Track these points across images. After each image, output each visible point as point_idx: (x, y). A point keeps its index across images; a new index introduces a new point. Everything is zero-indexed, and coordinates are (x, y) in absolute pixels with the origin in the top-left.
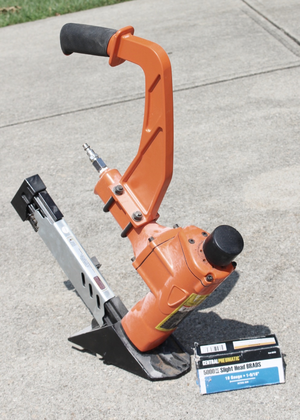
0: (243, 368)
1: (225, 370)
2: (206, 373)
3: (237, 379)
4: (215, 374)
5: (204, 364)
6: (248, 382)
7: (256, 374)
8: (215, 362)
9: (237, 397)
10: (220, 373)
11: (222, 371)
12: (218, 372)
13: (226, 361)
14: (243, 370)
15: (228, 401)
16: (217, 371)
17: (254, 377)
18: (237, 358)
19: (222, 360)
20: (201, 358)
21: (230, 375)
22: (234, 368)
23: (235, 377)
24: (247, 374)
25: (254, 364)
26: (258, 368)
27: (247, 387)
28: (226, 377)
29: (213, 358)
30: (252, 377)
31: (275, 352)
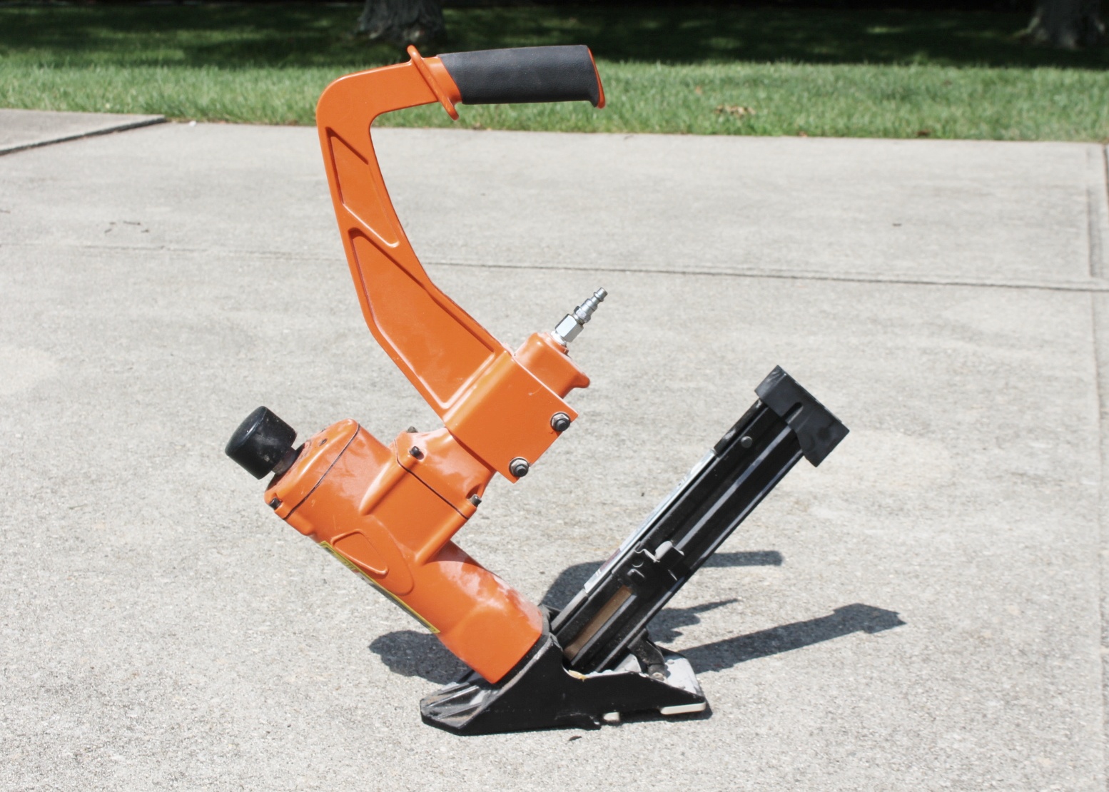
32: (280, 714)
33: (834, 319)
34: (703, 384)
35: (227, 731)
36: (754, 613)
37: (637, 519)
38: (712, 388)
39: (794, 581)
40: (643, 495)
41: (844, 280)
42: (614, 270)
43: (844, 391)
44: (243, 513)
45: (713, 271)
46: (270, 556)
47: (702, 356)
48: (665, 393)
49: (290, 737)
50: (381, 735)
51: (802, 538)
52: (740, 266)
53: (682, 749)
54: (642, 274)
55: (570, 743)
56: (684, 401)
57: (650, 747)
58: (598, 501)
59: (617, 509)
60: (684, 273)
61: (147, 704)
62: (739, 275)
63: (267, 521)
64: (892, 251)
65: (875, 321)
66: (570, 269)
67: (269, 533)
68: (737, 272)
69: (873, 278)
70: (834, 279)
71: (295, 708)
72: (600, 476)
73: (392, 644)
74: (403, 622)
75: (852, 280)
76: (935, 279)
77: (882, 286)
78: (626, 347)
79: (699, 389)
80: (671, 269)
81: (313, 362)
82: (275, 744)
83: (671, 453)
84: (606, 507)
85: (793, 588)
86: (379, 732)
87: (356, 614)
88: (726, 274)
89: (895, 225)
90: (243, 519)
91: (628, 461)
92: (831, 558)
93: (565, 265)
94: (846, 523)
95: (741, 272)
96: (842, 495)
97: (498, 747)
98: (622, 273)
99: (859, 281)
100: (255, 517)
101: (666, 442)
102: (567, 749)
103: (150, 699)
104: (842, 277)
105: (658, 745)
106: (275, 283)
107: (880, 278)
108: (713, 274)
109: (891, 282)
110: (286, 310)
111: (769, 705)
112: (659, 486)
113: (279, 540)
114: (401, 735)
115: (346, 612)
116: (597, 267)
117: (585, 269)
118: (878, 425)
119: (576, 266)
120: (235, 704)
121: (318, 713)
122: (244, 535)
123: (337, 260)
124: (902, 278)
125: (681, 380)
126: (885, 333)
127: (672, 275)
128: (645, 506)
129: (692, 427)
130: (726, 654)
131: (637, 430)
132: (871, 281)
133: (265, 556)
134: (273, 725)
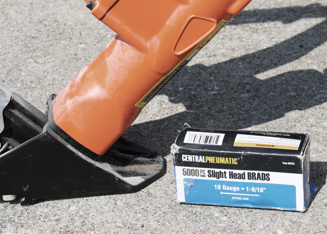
0: (242, 176)
1: (214, 175)
2: (185, 173)
3: (232, 192)
4: (199, 178)
5: (183, 160)
6: (247, 199)
7: (262, 190)
8: (201, 159)
9: (225, 218)
10: (207, 178)
11: (210, 176)
12: (204, 176)
13: (218, 162)
14: (241, 181)
15: (209, 221)
16: (202, 174)
17: (257, 193)
18: (234, 161)
19: (211, 160)
20: (180, 150)
21: (222, 183)
22: (228, 175)
23: (228, 188)
24: (247, 188)
25: (259, 174)
26: (266, 182)
27: (246, 206)
28: (216, 186)
29: (199, 154)
30: (254, 193)
31: (293, 164)
32: (131, 215)
44: (45, 22)
46: (78, 59)
50: (223, 225)
61: (16, 220)
63: (66, 27)
67: (71, 39)
71: (142, 206)
74: (205, 108)
86: (220, 222)
87: (164, 106)
90: (46, 28)
100: (55, 25)
103: (17, 215)
113: (81, 43)
114: (239, 222)
115: (155, 105)
120: (91, 210)
121: (163, 209)
122: (51, 43)
133: (74, 60)
134: (129, 228)
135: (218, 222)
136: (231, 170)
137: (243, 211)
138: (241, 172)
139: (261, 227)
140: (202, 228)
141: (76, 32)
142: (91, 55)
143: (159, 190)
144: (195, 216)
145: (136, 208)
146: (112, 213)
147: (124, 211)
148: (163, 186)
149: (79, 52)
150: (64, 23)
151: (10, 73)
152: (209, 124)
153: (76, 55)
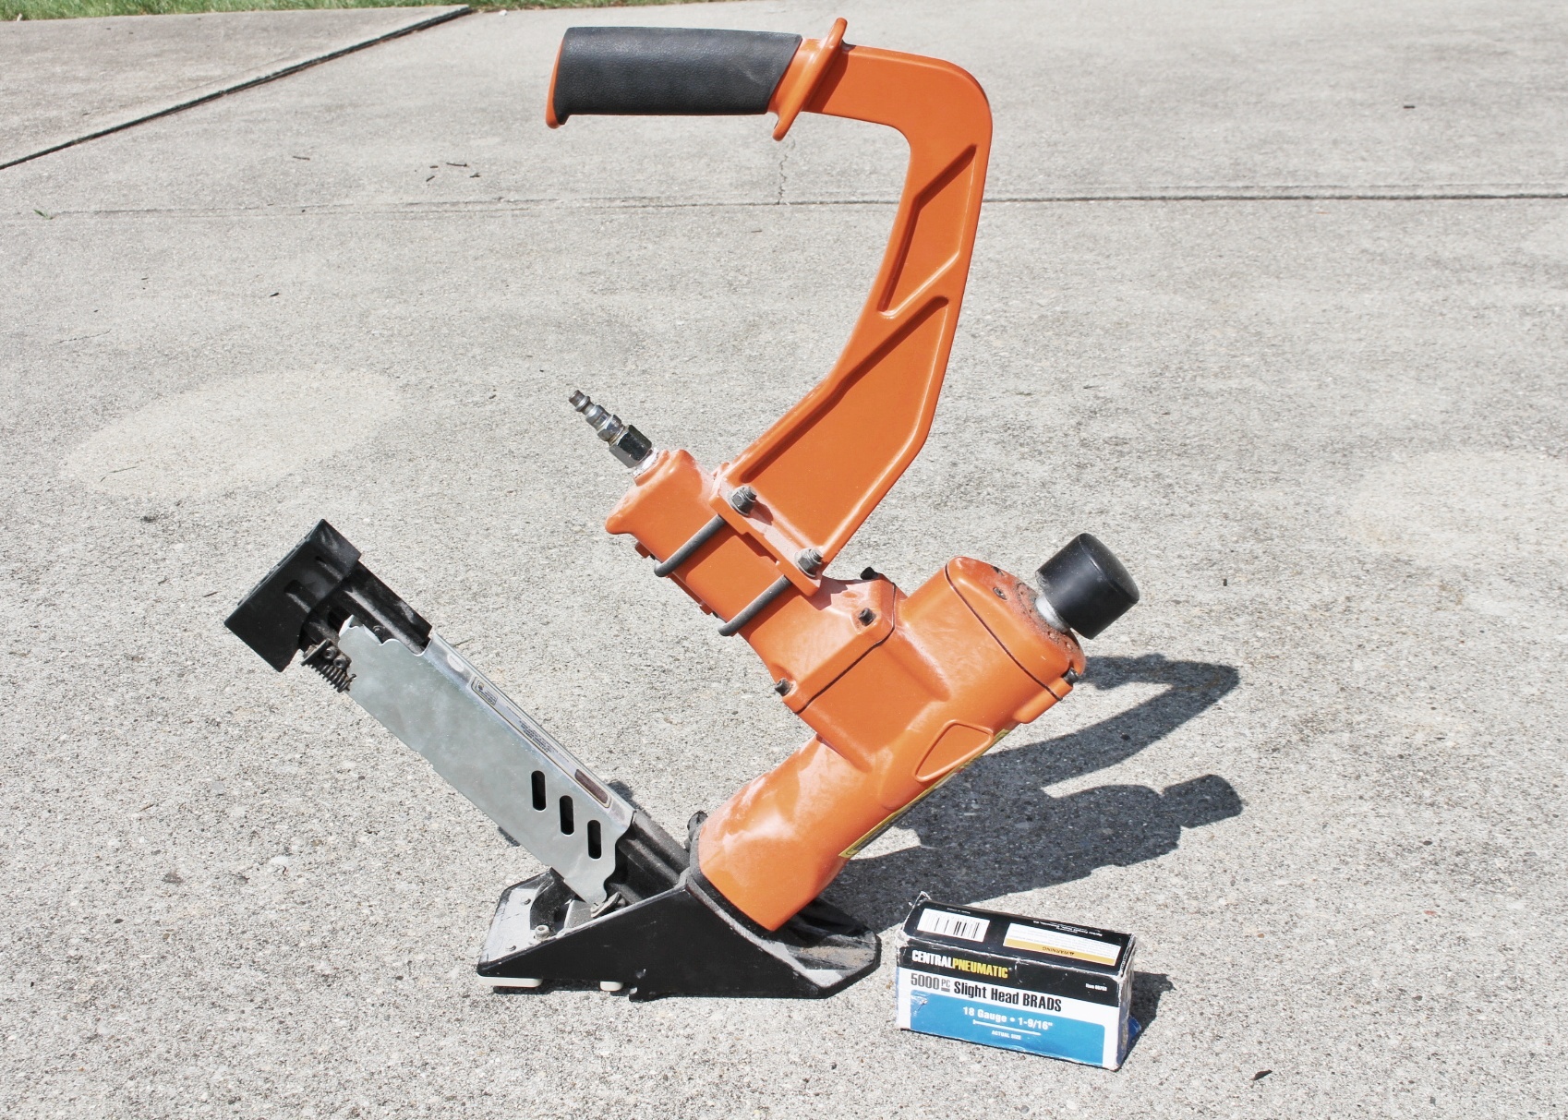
0: (1013, 999)
1: (966, 990)
2: (915, 982)
3: (993, 1022)
4: (939, 992)
5: (915, 960)
6: (1019, 1037)
7: (1045, 1026)
8: (945, 962)
9: (977, 1067)
10: (952, 994)
11: (958, 991)
12: (948, 990)
13: (973, 970)
14: (1011, 1006)
15: (949, 1070)
16: (945, 986)
17: (1036, 1030)
18: (1003, 973)
19: (963, 965)
21: (977, 1006)
22: (988, 993)
23: (987, 1016)
24: (1021, 1019)
25: (1043, 1000)
26: (1053, 1013)
27: (1016, 1048)
28: (966, 1009)
29: (942, 953)
30: (1031, 1029)
31: (1104, 989)
32: (816, 1044)
33: (1384, 262)
34: (1247, 382)
35: (746, 1080)
36: (1453, 805)
37: (1231, 629)
38: (1260, 387)
39: (1487, 738)
40: (1225, 584)
41: (1372, 198)
42: (1072, 200)
43: (1440, 384)
44: (685, 643)
45: (1200, 194)
47: (1232, 333)
48: (1201, 400)
49: (841, 1088)
51: (1472, 654)
52: (1232, 184)
53: (1428, 1091)
54: (1111, 203)
55: (1257, 1085)
56: (1230, 412)
57: (1379, 1089)
58: (1168, 597)
59: (1196, 611)
60: (1163, 198)
62: (1236, 198)
64: (1418, 148)
65: (1437, 263)
66: (1015, 200)
67: (729, 680)
68: (1232, 194)
69: (1411, 194)
70: (1360, 198)
71: (835, 1027)
72: (1157, 552)
73: (947, 890)
74: (953, 845)
75: (1384, 198)
76: (1493, 191)
77: (1427, 205)
78: (1127, 324)
79: (1245, 391)
80: (1146, 194)
81: (725, 371)
82: (821, 1106)
83: (1242, 505)
84: (1180, 607)
85: (1490, 751)
86: (969, 1074)
88: (1219, 198)
89: (1406, 107)
90: (688, 655)
91: (1185, 522)
92: (1527, 690)
93: (1008, 196)
94: (1525, 624)
95: (1238, 194)
96: (1501, 571)
97: (1152, 1098)
98: (1084, 202)
99: (1392, 198)
101: (1229, 485)
102: (1255, 1097)
103: (622, 1018)
104: (1370, 194)
105: (1391, 1084)
106: (650, 246)
107: (1419, 192)
108: (1203, 199)
109: (1435, 197)
110: (673, 288)
111: (1531, 992)
112: (1242, 566)
114: (1001, 1076)
116: (1050, 196)
117: (1035, 200)
118: (1506, 441)
119: (1024, 197)
122: (695, 685)
123: (720, 204)
124: (1449, 192)
125: (1216, 375)
126: (1460, 282)
127: (1151, 202)
128: (1234, 604)
129: (1255, 458)
130: (1436, 888)
131: (1183, 465)
132: (1408, 198)
133: (732, 724)
134: (811, 1066)
135: (965, 1072)
136: (995, 987)
137: (1008, 1056)
138: (1013, 991)
139: (1039, 1091)
140: (936, 1082)
141: (739, 669)
142: (761, 717)
143: (866, 998)
144: (925, 1056)
145: (825, 1028)
146: (784, 1034)
147: (804, 1033)
148: (873, 992)
149: (742, 709)
150: (719, 647)
151: (622, 737)
152: (959, 877)
153: (735, 713)
